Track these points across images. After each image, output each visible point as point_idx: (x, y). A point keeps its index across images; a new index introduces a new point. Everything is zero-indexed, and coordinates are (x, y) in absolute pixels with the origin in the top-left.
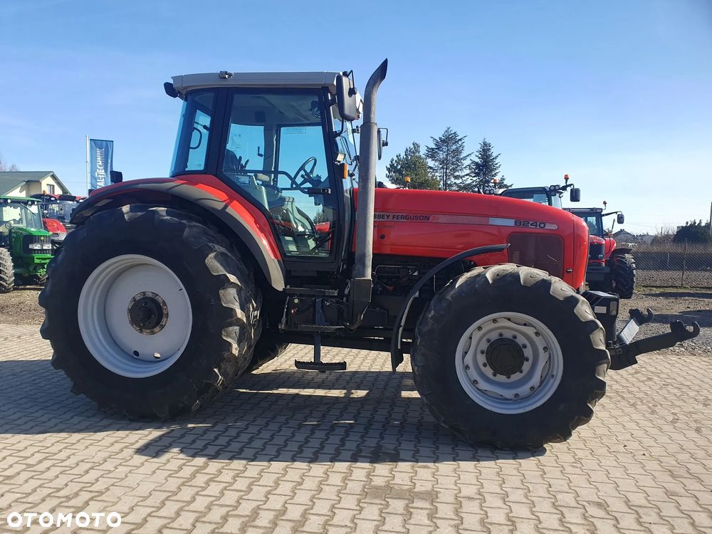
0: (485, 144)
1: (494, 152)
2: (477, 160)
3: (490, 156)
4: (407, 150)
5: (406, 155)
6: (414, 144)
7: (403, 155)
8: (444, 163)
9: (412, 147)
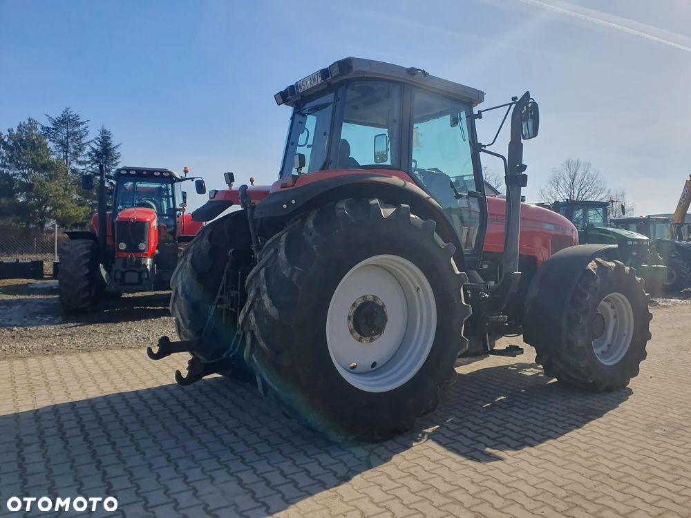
0: (104, 132)
1: (114, 141)
2: (96, 147)
3: (110, 144)
4: (21, 125)
5: (20, 130)
6: (29, 120)
7: (15, 131)
8: (64, 145)
9: (27, 122)
